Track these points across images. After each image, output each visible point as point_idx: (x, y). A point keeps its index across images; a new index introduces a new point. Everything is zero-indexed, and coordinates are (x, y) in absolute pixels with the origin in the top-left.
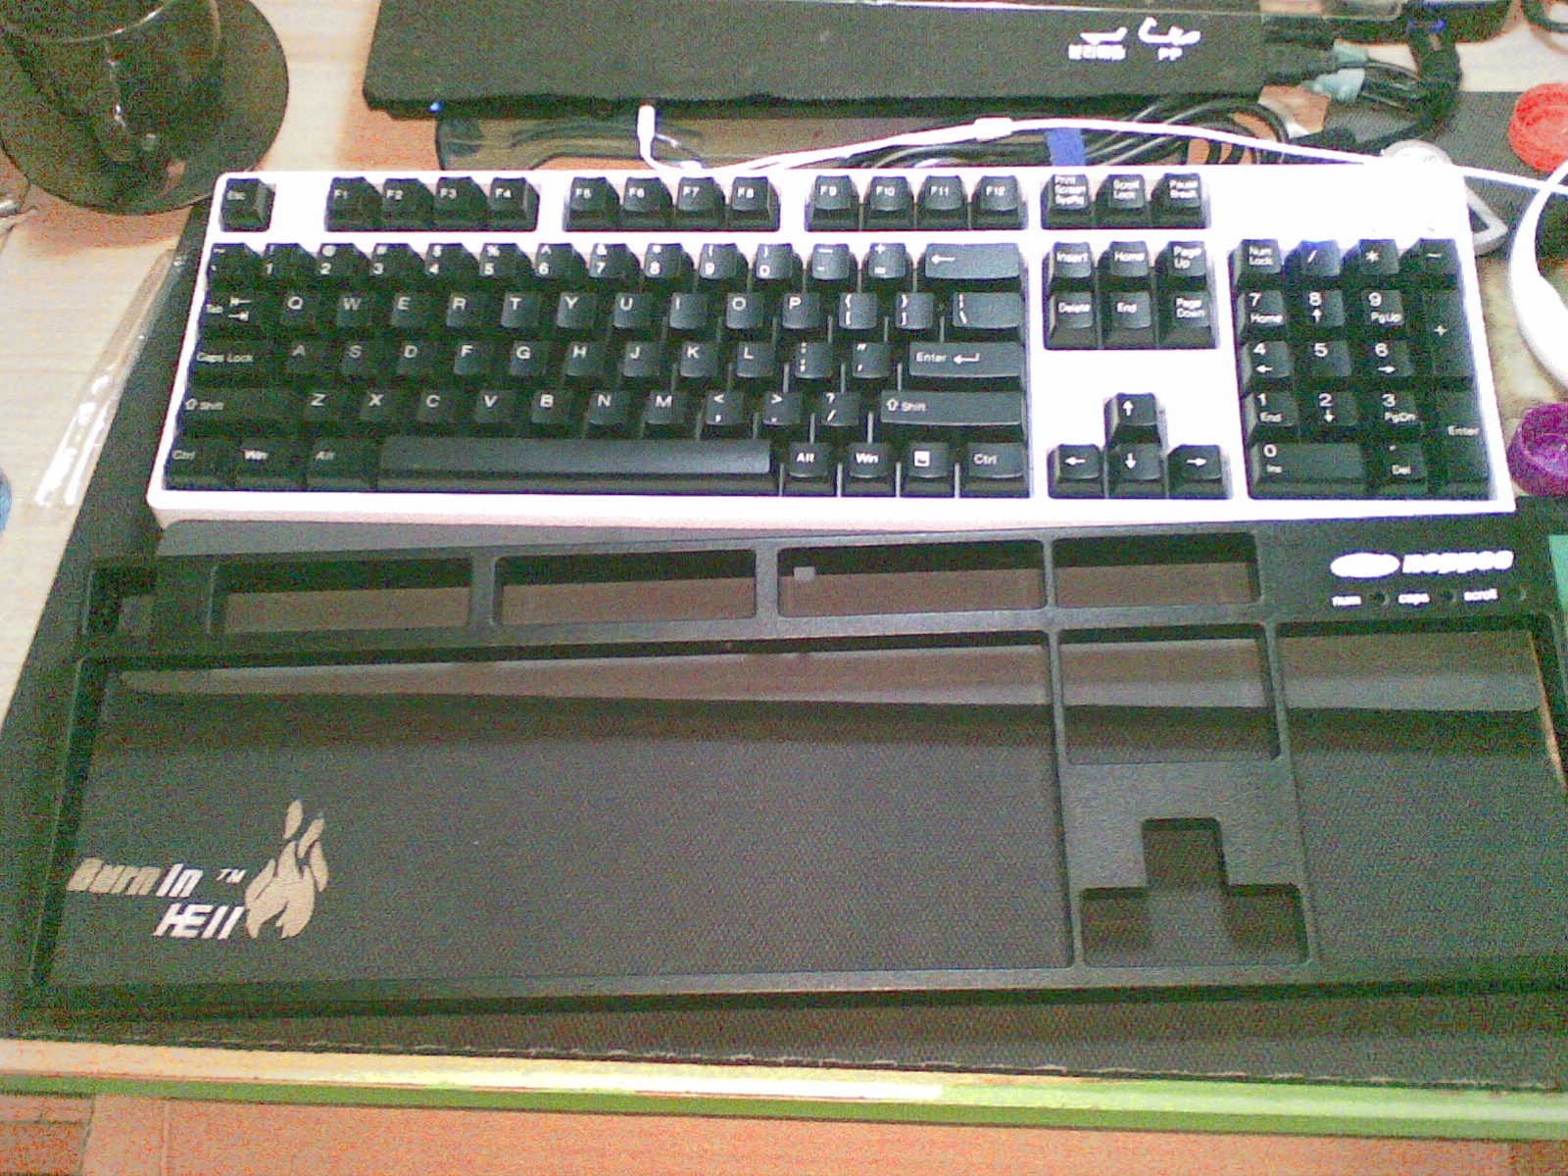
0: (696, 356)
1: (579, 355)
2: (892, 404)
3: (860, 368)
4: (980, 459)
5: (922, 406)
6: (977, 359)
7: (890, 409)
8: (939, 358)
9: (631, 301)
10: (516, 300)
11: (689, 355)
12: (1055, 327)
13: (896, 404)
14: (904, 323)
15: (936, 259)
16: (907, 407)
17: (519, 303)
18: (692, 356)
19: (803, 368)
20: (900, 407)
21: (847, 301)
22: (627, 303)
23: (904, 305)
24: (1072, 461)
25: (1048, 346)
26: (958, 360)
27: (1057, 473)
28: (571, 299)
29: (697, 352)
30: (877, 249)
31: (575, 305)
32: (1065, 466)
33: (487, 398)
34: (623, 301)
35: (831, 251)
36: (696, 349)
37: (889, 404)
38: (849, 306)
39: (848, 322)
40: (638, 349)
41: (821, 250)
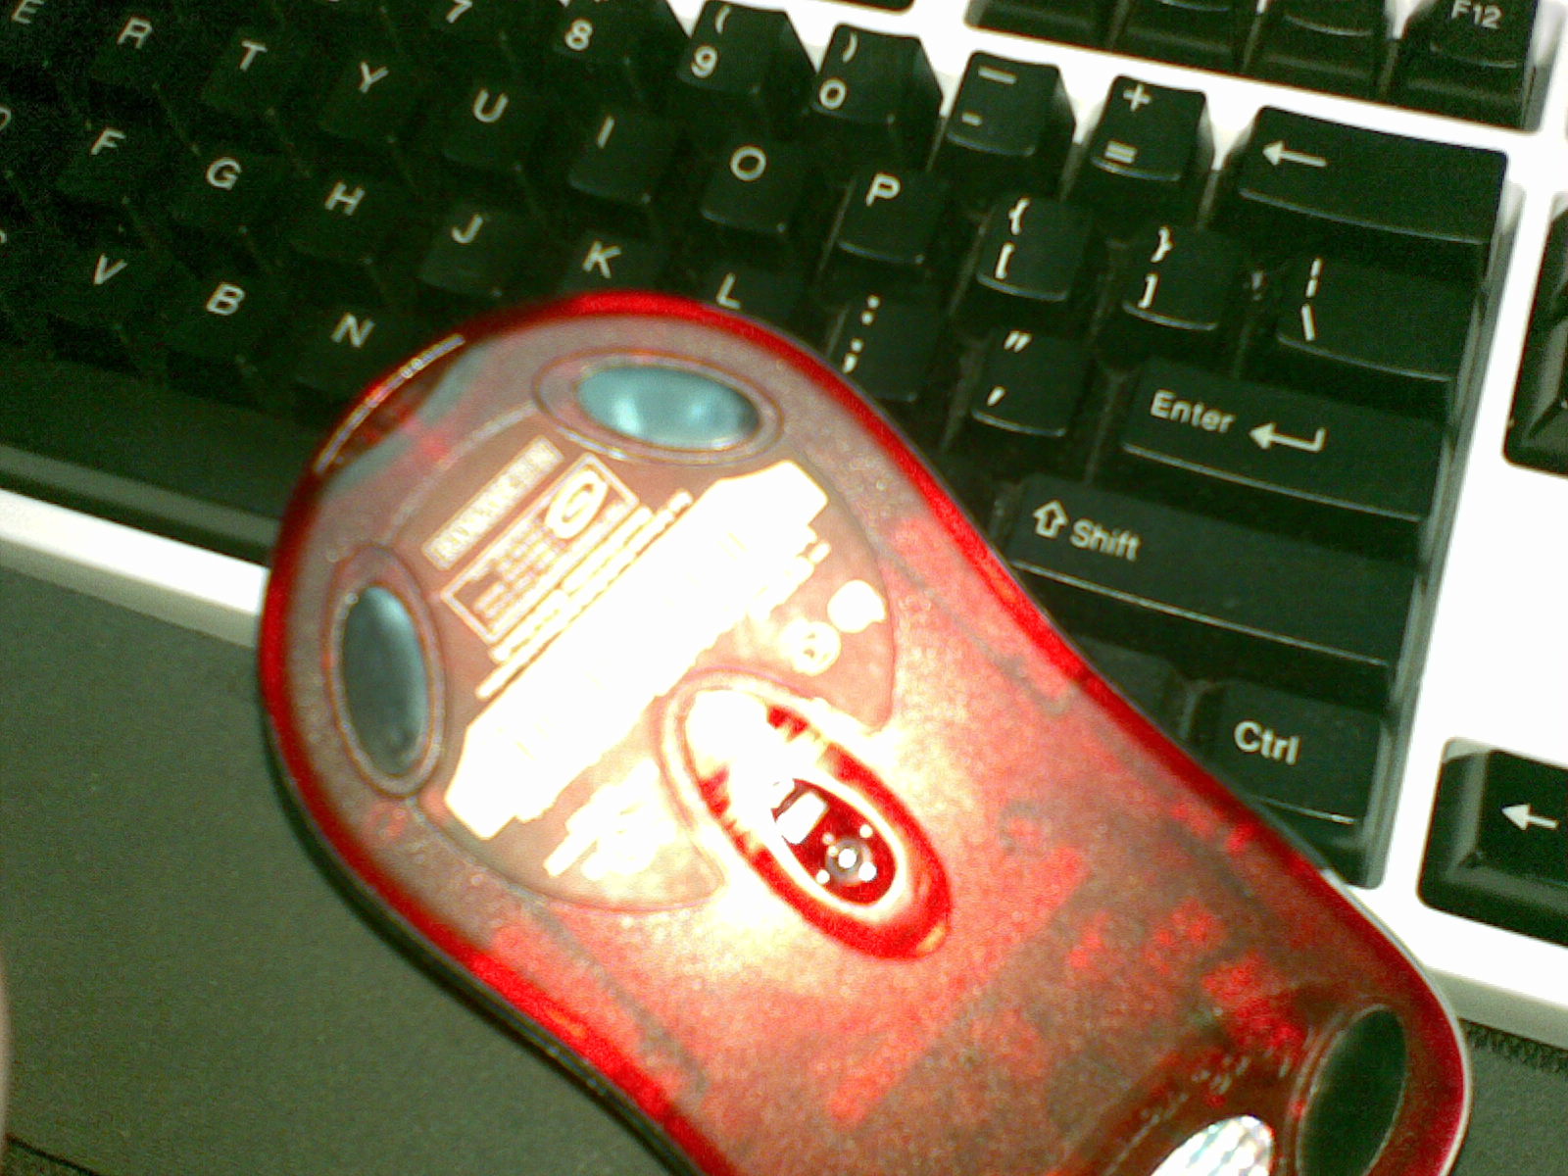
0: (605, 270)
1: (341, 205)
2: (1051, 516)
3: (996, 395)
4: (1250, 736)
5: (1127, 543)
6: (1316, 446)
7: (1041, 530)
8: (1214, 421)
9: (502, 102)
10: (254, 48)
11: (588, 266)
12: (1555, 409)
13: (1060, 520)
14: (1146, 302)
15: (1275, 153)
16: (1089, 535)
17: (259, 53)
18: (597, 266)
19: (850, 363)
20: (1066, 531)
21: (1016, 215)
22: (488, 108)
23: (1159, 256)
24: (1520, 815)
25: (1520, 449)
26: (1264, 436)
27: (1466, 840)
28: (372, 71)
29: (610, 261)
30: (1128, 95)
31: (373, 86)
32: (1494, 824)
33: (103, 261)
34: (483, 97)
35: (1009, 79)
36: (614, 251)
37: (1041, 514)
38: (1015, 228)
39: (1000, 272)
40: (477, 222)
41: (986, 73)
